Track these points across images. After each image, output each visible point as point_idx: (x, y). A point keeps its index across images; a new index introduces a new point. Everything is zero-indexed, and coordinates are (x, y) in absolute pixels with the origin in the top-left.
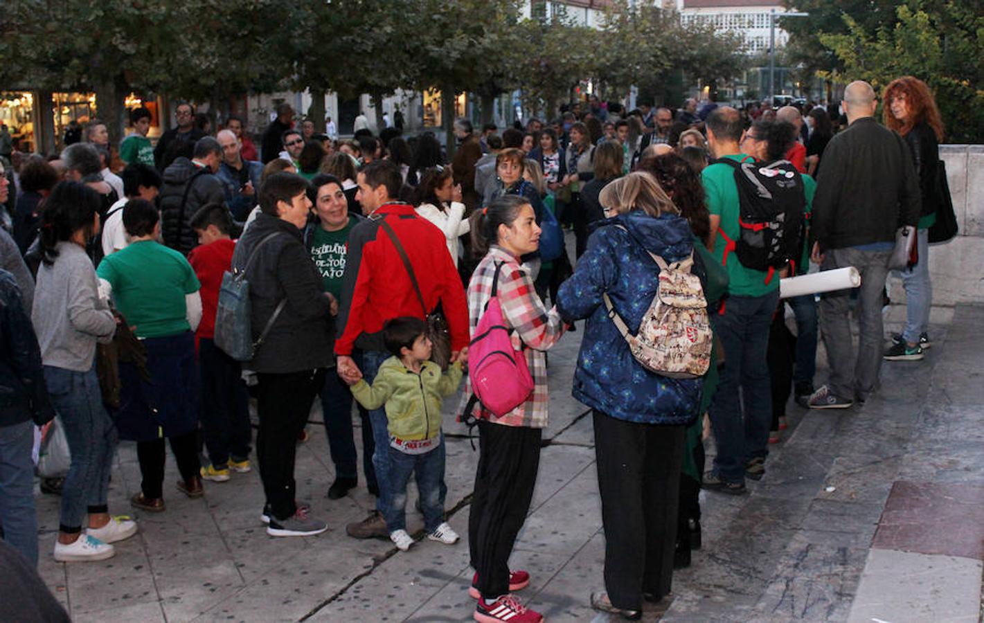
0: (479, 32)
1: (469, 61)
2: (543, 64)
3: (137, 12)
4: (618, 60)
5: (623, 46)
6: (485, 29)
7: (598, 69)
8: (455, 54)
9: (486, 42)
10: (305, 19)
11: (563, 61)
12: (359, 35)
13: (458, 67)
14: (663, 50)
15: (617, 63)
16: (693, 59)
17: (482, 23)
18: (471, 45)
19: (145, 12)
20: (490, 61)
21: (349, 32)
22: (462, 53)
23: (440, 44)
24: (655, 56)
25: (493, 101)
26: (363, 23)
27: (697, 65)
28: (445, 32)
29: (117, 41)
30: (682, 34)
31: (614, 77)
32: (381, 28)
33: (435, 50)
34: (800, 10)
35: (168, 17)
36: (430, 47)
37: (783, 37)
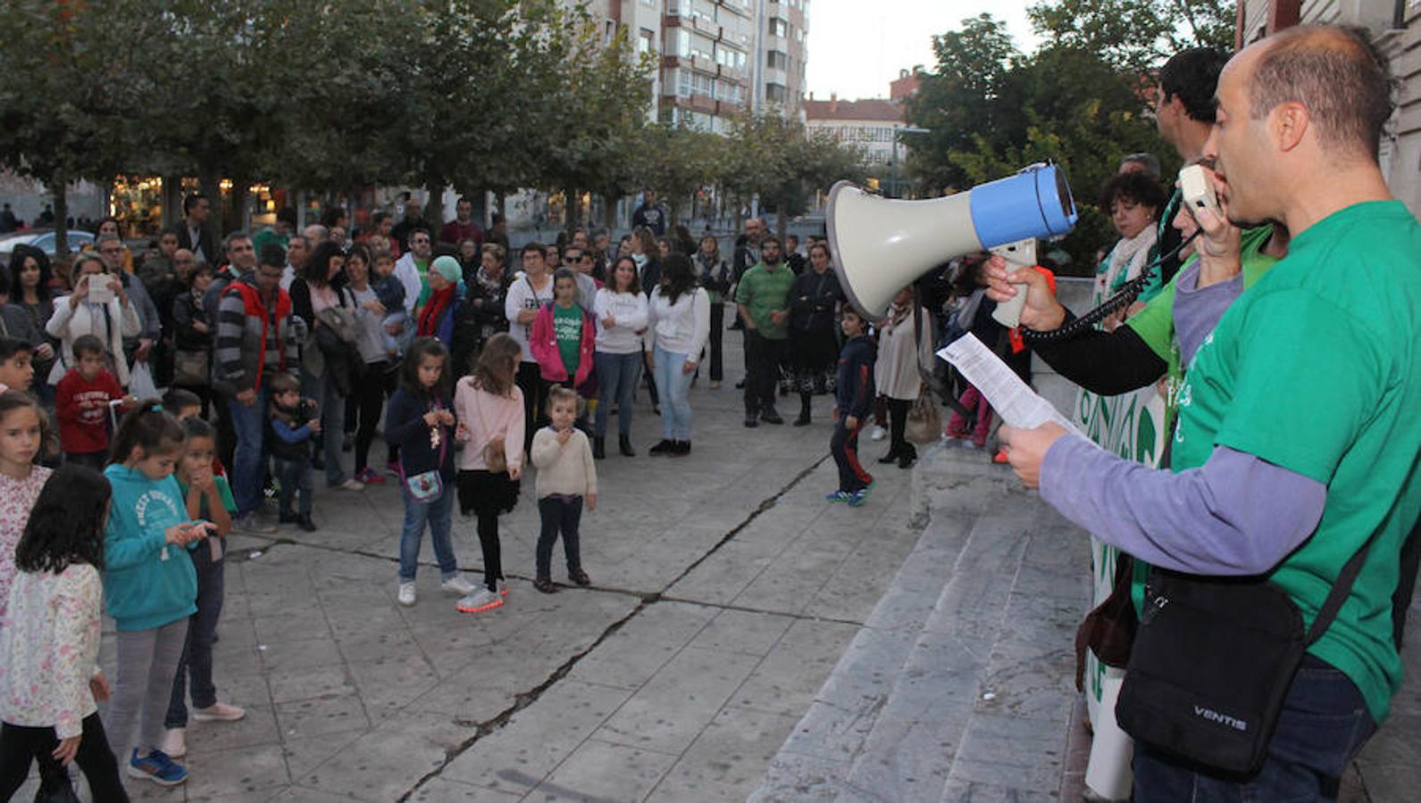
0: (602, 134)
1: (592, 164)
2: (667, 168)
3: (244, 101)
4: (743, 167)
5: (748, 155)
6: (610, 132)
7: (722, 176)
8: (578, 156)
9: (610, 144)
10: (424, 115)
11: (688, 166)
12: (479, 133)
13: (582, 169)
14: (787, 159)
15: (742, 171)
16: (816, 170)
17: (606, 125)
18: (595, 147)
19: (253, 101)
20: (613, 164)
21: (469, 130)
22: (585, 155)
23: (564, 144)
24: (780, 166)
25: (616, 205)
26: (484, 121)
27: (819, 176)
28: (569, 134)
29: (222, 129)
30: (806, 145)
31: (738, 185)
32: (501, 126)
33: (558, 151)
34: (920, 126)
35: (276, 108)
36: (553, 147)
37: (903, 151)
